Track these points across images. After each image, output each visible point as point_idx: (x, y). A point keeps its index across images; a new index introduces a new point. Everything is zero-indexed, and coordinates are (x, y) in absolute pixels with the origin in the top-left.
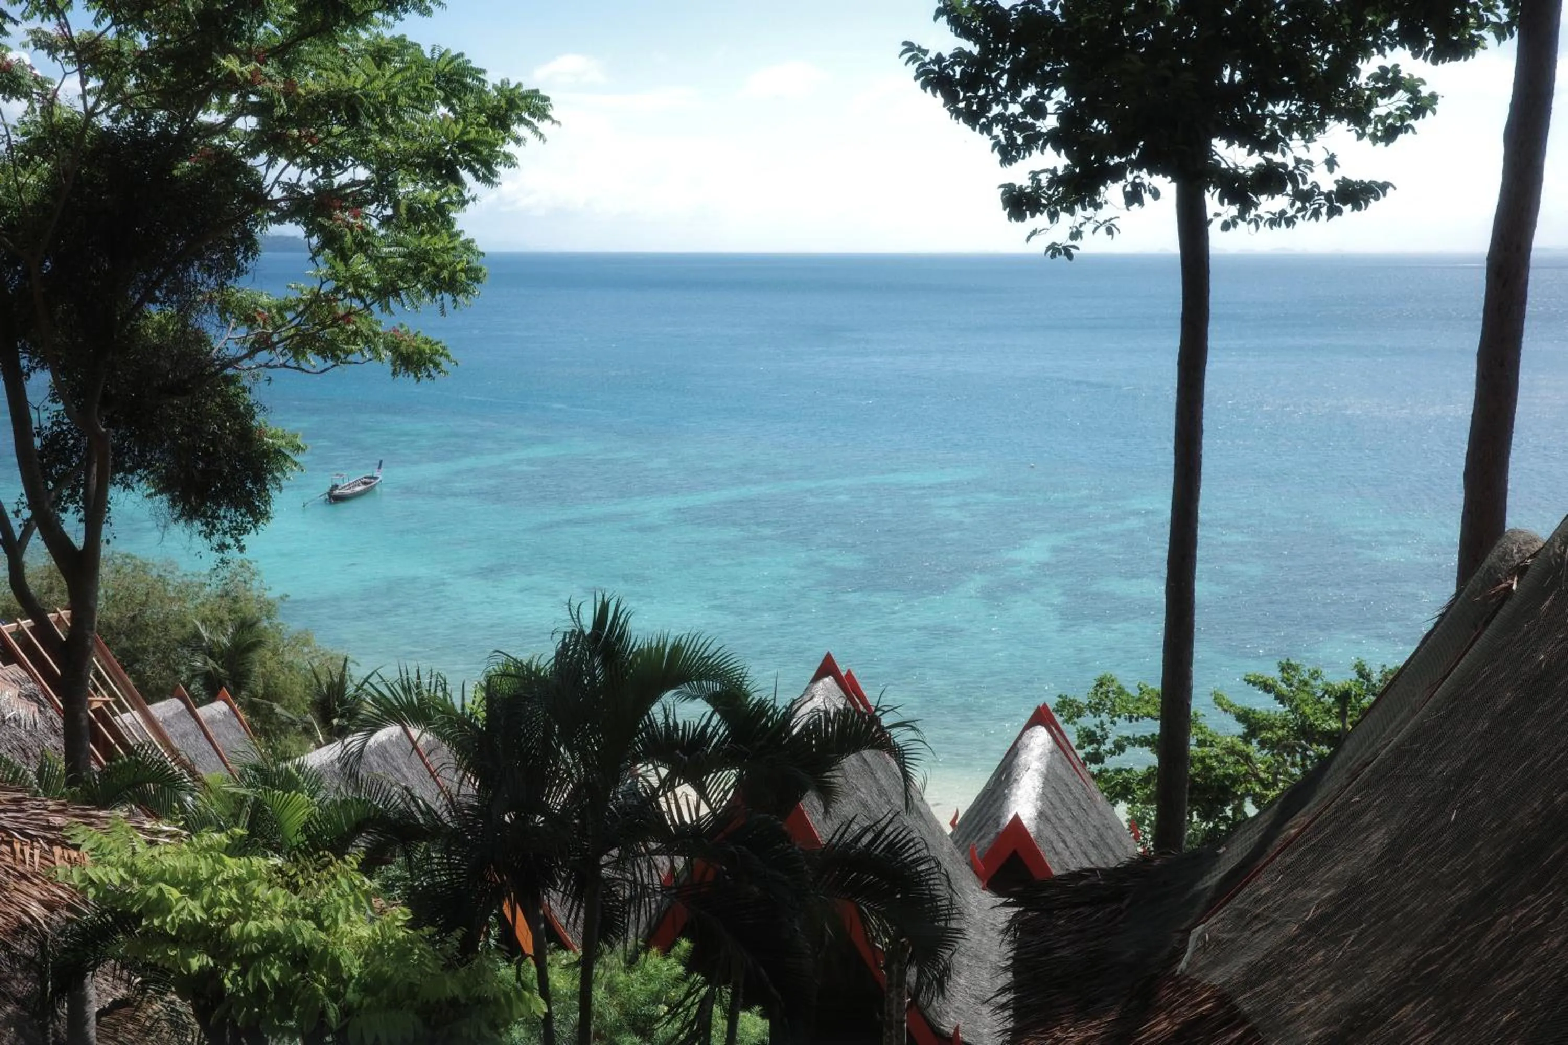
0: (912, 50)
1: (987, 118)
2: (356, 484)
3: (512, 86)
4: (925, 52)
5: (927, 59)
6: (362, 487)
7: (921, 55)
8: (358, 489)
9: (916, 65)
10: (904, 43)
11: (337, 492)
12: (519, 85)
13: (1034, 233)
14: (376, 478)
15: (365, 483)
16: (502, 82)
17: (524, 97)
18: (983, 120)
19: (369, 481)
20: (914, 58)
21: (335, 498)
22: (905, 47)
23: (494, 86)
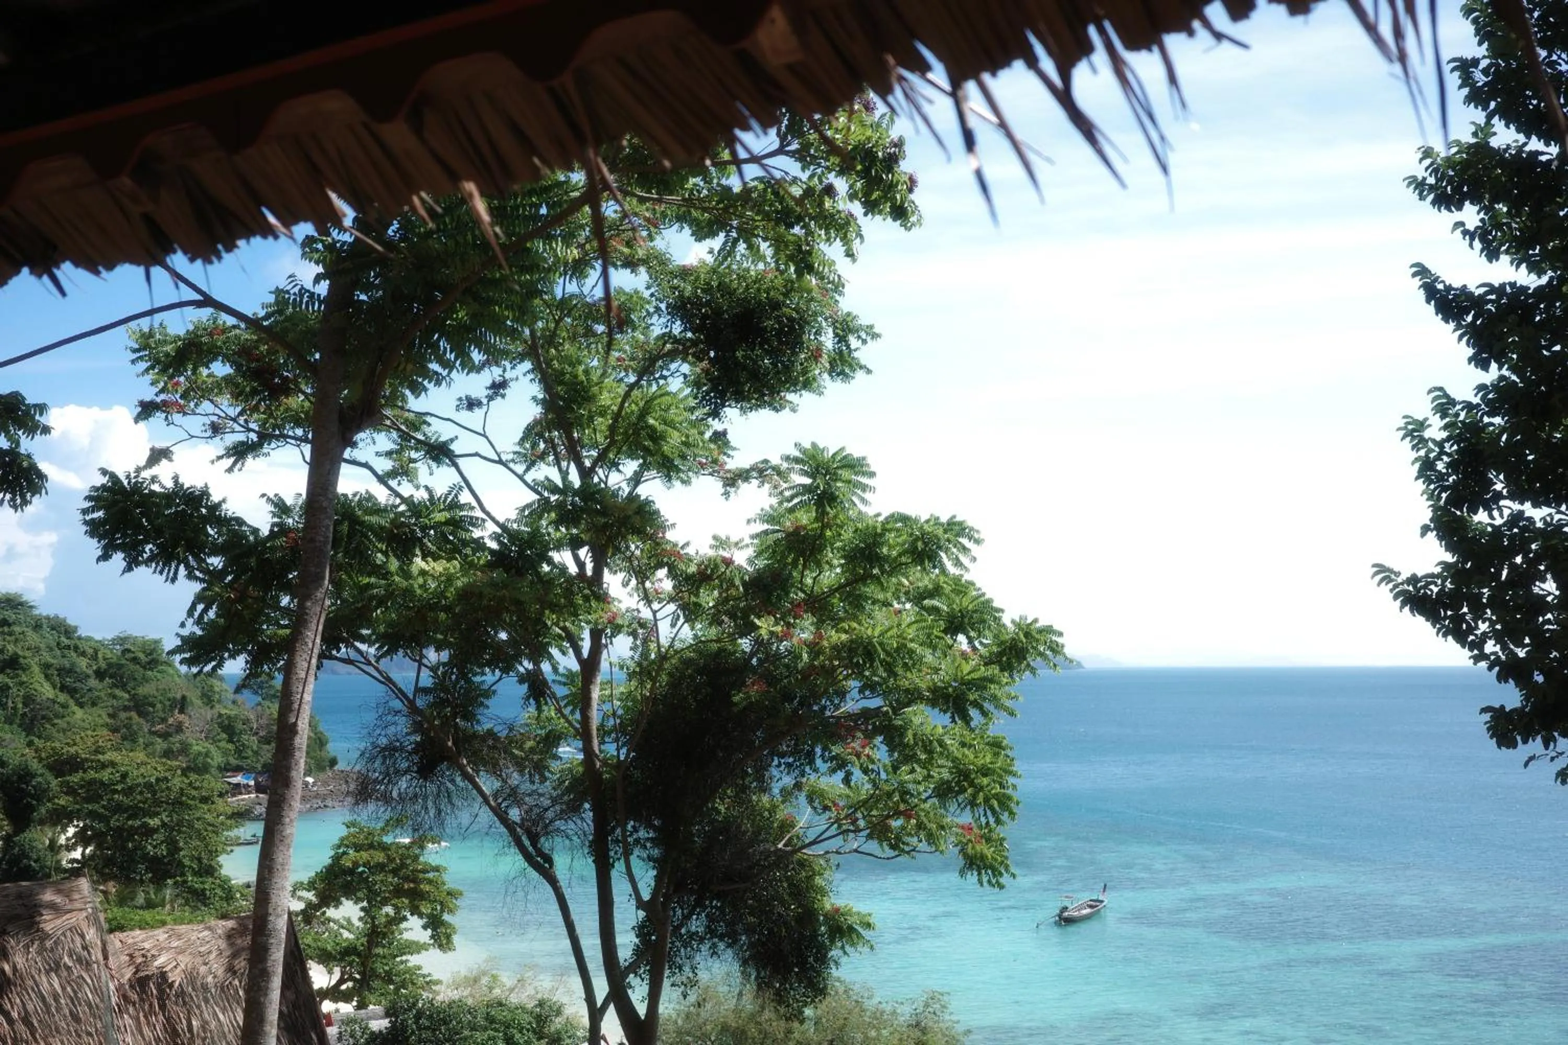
0: (1384, 573)
1: (1476, 635)
2: (1080, 908)
3: (1029, 621)
4: (1398, 574)
5: (1400, 580)
6: (1088, 911)
7: (1393, 576)
8: (1085, 912)
9: (1391, 585)
10: (1374, 566)
11: (1066, 914)
12: (1036, 621)
13: (1531, 758)
14: (1102, 902)
15: (1091, 907)
16: (1021, 618)
17: (1040, 631)
18: (1471, 638)
19: (1095, 904)
20: (1387, 580)
21: (1065, 920)
22: (1376, 569)
23: (1013, 622)
